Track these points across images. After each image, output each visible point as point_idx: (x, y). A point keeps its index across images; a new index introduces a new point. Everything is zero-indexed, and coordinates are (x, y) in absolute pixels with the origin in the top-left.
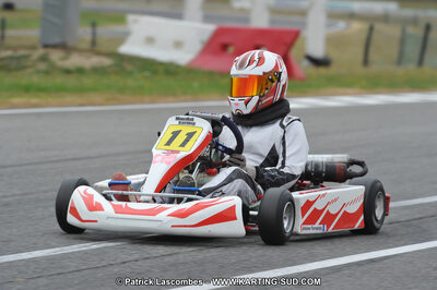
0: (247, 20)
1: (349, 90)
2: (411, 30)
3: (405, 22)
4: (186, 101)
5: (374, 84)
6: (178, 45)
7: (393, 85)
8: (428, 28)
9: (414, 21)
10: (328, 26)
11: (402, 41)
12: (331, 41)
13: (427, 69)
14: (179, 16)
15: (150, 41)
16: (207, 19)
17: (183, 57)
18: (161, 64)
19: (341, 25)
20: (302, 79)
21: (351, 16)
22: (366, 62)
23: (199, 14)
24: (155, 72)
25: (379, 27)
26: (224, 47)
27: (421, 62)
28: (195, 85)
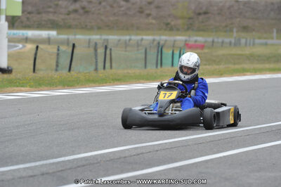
2: (63, 48)
3: (59, 43)
5: (39, 84)
8: (74, 46)
11: (58, 54)
22: (34, 70)
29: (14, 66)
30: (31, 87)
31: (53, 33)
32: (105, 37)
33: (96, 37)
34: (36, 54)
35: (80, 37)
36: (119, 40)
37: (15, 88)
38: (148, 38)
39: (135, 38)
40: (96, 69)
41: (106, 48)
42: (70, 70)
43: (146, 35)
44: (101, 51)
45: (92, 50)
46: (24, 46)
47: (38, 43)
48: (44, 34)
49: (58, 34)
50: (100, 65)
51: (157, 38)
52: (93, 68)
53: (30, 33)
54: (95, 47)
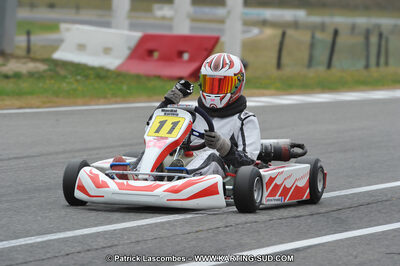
0: (170, 28)
1: (265, 92)
2: (319, 35)
3: (313, 28)
4: (116, 103)
5: (289, 86)
6: (107, 51)
7: (306, 87)
8: (336, 33)
9: (323, 27)
10: (244, 32)
11: (312, 46)
12: (246, 46)
13: (335, 71)
14: (107, 25)
15: (81, 47)
16: (133, 27)
17: (112, 62)
18: (93, 68)
19: (255, 31)
21: (264, 23)
22: (279, 65)
23: (126, 23)
24: (87, 77)
25: (290, 32)
26: (150, 53)
27: (329, 65)
28: (125, 87)
29: (250, 59)
30: (277, 89)
31: (300, 14)
33: (362, 21)
34: (281, 44)
35: (340, 20)
36: (396, 26)
37: (255, 91)
40: (367, 66)
41: (381, 35)
44: (374, 40)
45: (361, 40)
46: (261, 32)
47: (284, 28)
48: (288, 15)
49: (309, 14)
50: (373, 60)
52: (363, 63)
53: (269, 13)
54: (367, 34)
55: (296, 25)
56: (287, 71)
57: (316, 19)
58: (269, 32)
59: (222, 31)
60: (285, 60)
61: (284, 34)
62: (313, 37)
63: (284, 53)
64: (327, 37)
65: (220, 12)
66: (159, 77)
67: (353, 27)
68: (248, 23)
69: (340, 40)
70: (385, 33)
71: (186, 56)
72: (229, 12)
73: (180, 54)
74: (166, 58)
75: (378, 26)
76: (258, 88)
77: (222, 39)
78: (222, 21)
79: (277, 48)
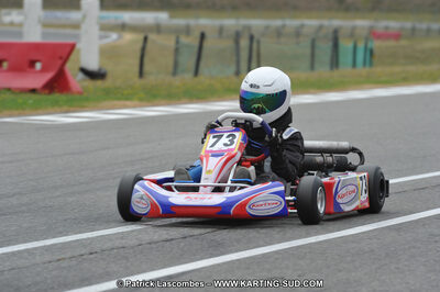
0: (20, 34)
1: (128, 103)
2: (184, 40)
3: (178, 32)
5: (152, 96)
7: (172, 97)
8: (203, 36)
9: (187, 30)
10: (101, 37)
11: (177, 50)
12: (105, 52)
13: (203, 78)
19: (114, 36)
20: (80, 93)
21: (123, 27)
22: (141, 74)
25: (152, 37)
29: (109, 68)
30: (141, 100)
31: (163, 16)
32: (244, 22)
33: (230, 23)
34: (143, 49)
35: (205, 22)
36: (267, 27)
37: (116, 102)
38: (311, 23)
39: (292, 23)
40: (238, 73)
41: (252, 38)
42: (196, 73)
43: (307, 18)
44: (244, 43)
45: (229, 44)
46: (120, 37)
47: (146, 32)
48: (148, 17)
49: (171, 17)
50: (244, 65)
51: (326, 22)
52: (233, 69)
53: (128, 16)
54: (237, 36)
55: (158, 29)
56: (150, 79)
57: (180, 22)
58: (128, 37)
59: (77, 36)
60: (147, 68)
61: (146, 39)
62: (177, 42)
63: (146, 60)
64: (193, 41)
65: (74, 16)
66: (9, 89)
67: (221, 30)
68: (106, 28)
69: (207, 44)
70: (256, 36)
71: (38, 66)
72: (84, 17)
73: (32, 64)
74: (16, 69)
75: (248, 28)
76: (119, 99)
77: (78, 46)
78: (76, 26)
79: (138, 55)
